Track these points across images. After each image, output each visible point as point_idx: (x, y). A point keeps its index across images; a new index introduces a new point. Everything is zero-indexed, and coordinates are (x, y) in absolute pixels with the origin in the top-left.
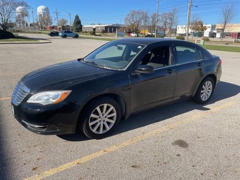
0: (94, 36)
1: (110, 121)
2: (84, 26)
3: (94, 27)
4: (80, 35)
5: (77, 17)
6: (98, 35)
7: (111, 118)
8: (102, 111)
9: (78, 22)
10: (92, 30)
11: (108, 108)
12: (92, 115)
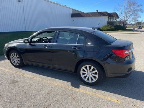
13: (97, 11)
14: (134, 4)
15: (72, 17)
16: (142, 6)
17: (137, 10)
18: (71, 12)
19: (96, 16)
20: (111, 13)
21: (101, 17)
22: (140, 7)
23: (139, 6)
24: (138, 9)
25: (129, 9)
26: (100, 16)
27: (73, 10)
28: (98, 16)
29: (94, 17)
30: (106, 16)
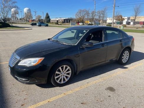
0: (57, 25)
1: (67, 75)
2: (52, 19)
3: (57, 19)
4: (49, 25)
5: (47, 14)
6: (60, 25)
7: (68, 74)
8: (63, 70)
9: (48, 17)
10: (56, 22)
11: (66, 68)
12: (57, 72)
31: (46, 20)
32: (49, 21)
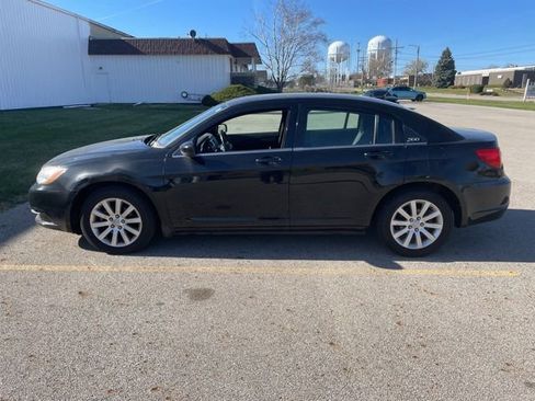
0: (478, 97)
2: (463, 73)
3: (486, 73)
5: (447, 54)
6: (490, 94)
9: (447, 65)
10: (479, 82)
13: (193, 33)
14: (302, 15)
15: (89, 53)
16: (323, 22)
17: (311, 38)
18: (86, 33)
19: (190, 53)
20: (240, 44)
21: (210, 56)
22: (319, 27)
23: (315, 24)
24: (315, 31)
25: (290, 33)
26: (207, 53)
27: (92, 23)
28: (199, 53)
29: (185, 57)
30: (227, 53)
31: (437, 78)
32: (449, 79)
